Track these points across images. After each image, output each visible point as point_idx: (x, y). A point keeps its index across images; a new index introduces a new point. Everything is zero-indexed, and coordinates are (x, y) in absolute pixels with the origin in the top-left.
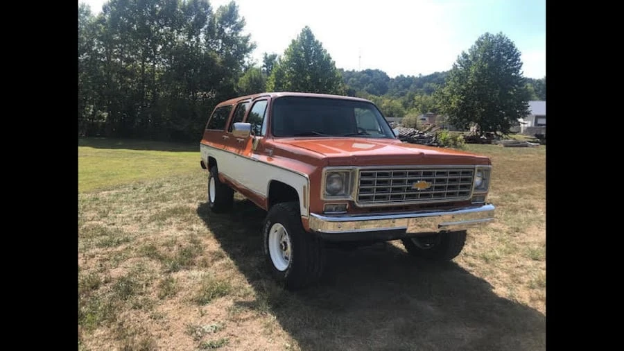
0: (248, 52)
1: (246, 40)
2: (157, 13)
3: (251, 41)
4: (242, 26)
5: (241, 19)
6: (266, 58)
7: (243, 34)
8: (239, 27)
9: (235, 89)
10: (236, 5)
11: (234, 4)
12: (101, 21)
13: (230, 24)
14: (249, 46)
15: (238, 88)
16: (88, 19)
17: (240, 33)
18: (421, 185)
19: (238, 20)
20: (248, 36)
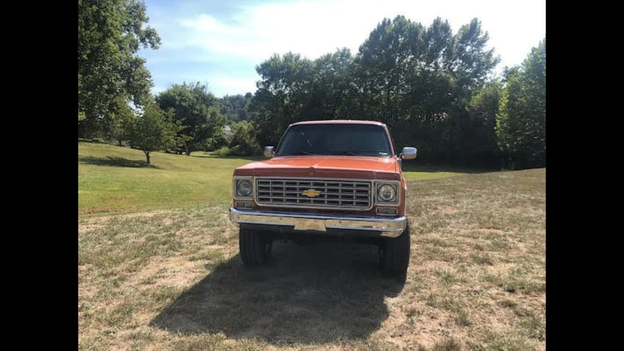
0: (491, 68)
1: (489, 55)
2: (400, 46)
3: (494, 55)
4: (485, 42)
5: (484, 34)
6: (506, 72)
7: (485, 49)
8: (481, 43)
9: (466, 108)
10: (478, 21)
11: (476, 21)
12: (357, 60)
13: (472, 42)
14: (493, 61)
15: (470, 107)
16: (348, 61)
17: (483, 49)
18: (311, 193)
19: (480, 36)
20: (492, 51)
